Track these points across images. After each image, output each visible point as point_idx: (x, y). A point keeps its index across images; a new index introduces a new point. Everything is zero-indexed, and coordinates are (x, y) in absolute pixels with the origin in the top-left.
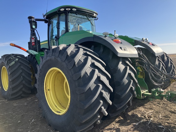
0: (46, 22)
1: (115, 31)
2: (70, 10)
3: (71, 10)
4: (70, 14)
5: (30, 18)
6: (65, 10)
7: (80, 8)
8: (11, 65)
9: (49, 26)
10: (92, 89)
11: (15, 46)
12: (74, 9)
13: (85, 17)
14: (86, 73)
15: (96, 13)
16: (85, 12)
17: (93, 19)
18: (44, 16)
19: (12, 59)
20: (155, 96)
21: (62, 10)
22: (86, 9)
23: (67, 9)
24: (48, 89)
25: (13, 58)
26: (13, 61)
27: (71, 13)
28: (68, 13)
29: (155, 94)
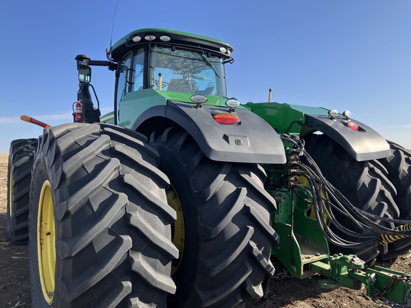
0: (112, 67)
1: (270, 90)
2: (153, 41)
3: (158, 39)
4: (156, 49)
5: (80, 58)
6: (143, 40)
7: (179, 33)
8: (18, 165)
9: (117, 76)
10: (98, 248)
11: (32, 121)
12: (163, 38)
13: (198, 56)
14: (88, 203)
15: (226, 47)
16: (196, 44)
17: (221, 60)
18: (108, 54)
19: (25, 149)
20: (338, 275)
21: (137, 39)
22: (197, 37)
23: (147, 38)
24: (48, 231)
25: (28, 148)
26: (27, 155)
27: (158, 46)
28: (153, 46)
29: (340, 271)
